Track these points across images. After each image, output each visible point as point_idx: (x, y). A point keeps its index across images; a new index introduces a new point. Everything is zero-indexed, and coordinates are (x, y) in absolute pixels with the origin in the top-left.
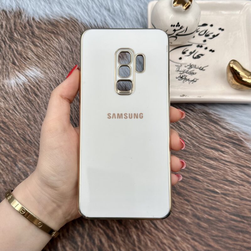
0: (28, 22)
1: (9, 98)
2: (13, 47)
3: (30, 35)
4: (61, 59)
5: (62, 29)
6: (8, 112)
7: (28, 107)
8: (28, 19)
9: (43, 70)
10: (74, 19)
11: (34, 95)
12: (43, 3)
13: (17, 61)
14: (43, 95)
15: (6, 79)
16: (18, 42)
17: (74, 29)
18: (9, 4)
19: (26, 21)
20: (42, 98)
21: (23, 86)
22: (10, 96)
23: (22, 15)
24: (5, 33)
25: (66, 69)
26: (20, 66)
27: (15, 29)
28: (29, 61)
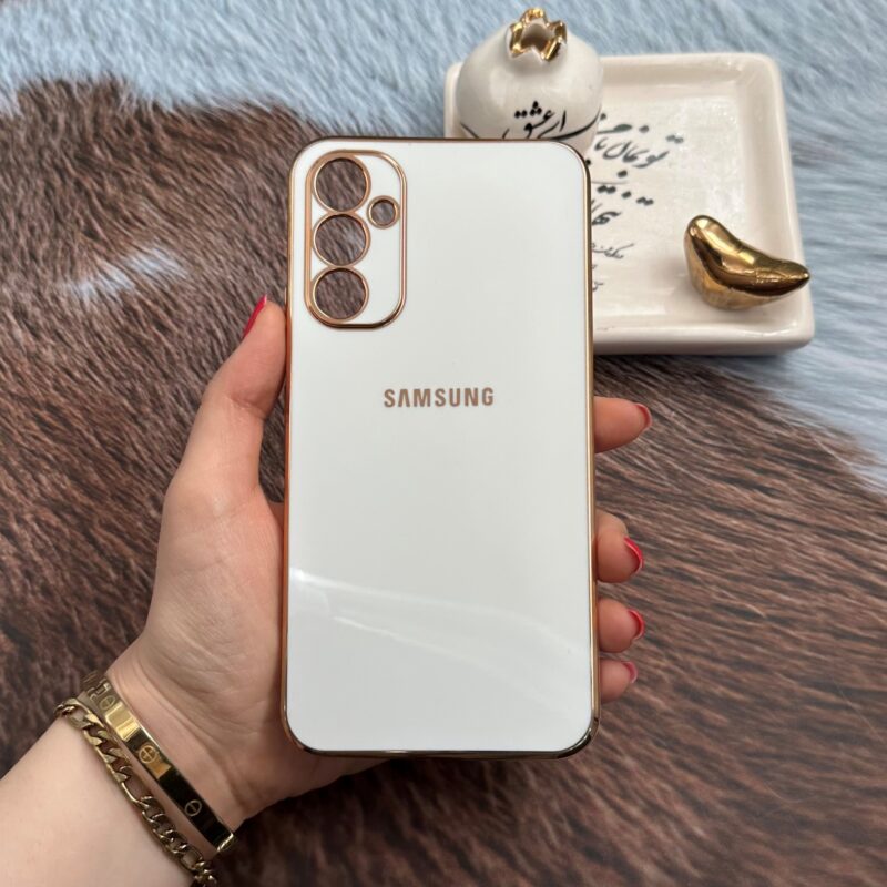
0: (139, 114)
1: (70, 336)
2: (88, 186)
3: (145, 153)
4: (243, 225)
5: (247, 139)
6: (68, 377)
7: (135, 364)
8: (140, 108)
10: (285, 110)
11: (154, 328)
12: (186, 62)
13: (104, 229)
14: (186, 329)
15: (65, 279)
16: (107, 171)
17: (284, 139)
18: (80, 65)
19: (134, 112)
20: (180, 337)
21: (119, 300)
22: (74, 327)
23: (120, 95)
24: (65, 147)
25: (259, 255)
26: (112, 242)
27: (96, 135)
28: (142, 227)
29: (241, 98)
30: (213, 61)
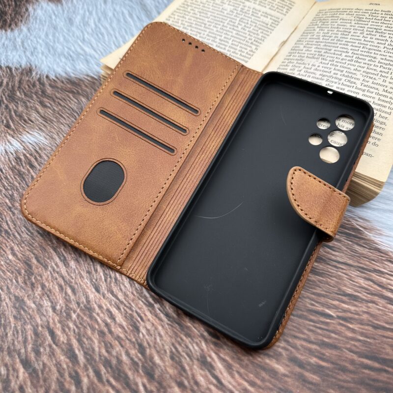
0: (39, 80)
2: (11, 107)
3: (39, 95)
5: (84, 87)
8: (40, 77)
9: (49, 135)
11: (28, 167)
12: (63, 60)
13: (14, 124)
16: (21, 101)
18: (18, 61)
19: (37, 78)
21: (14, 154)
23: (33, 72)
26: (17, 129)
27: (19, 87)
28: (32, 123)
29: (85, 73)
30: (75, 59)
